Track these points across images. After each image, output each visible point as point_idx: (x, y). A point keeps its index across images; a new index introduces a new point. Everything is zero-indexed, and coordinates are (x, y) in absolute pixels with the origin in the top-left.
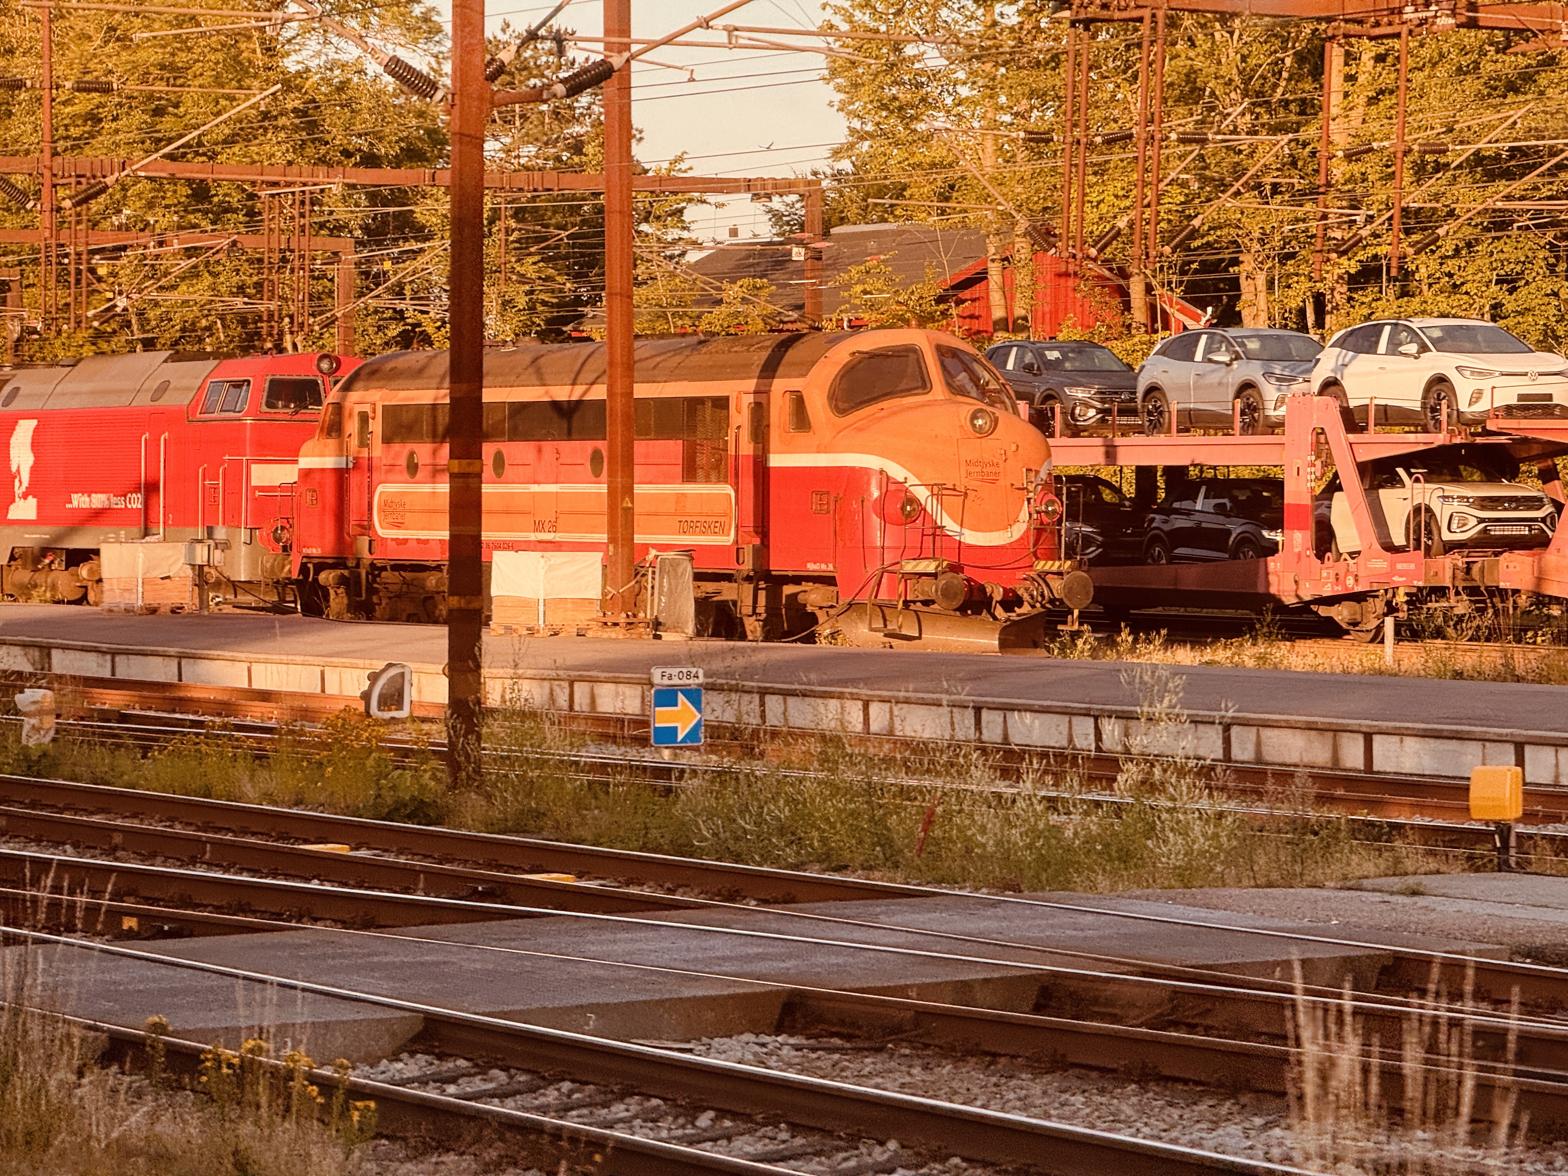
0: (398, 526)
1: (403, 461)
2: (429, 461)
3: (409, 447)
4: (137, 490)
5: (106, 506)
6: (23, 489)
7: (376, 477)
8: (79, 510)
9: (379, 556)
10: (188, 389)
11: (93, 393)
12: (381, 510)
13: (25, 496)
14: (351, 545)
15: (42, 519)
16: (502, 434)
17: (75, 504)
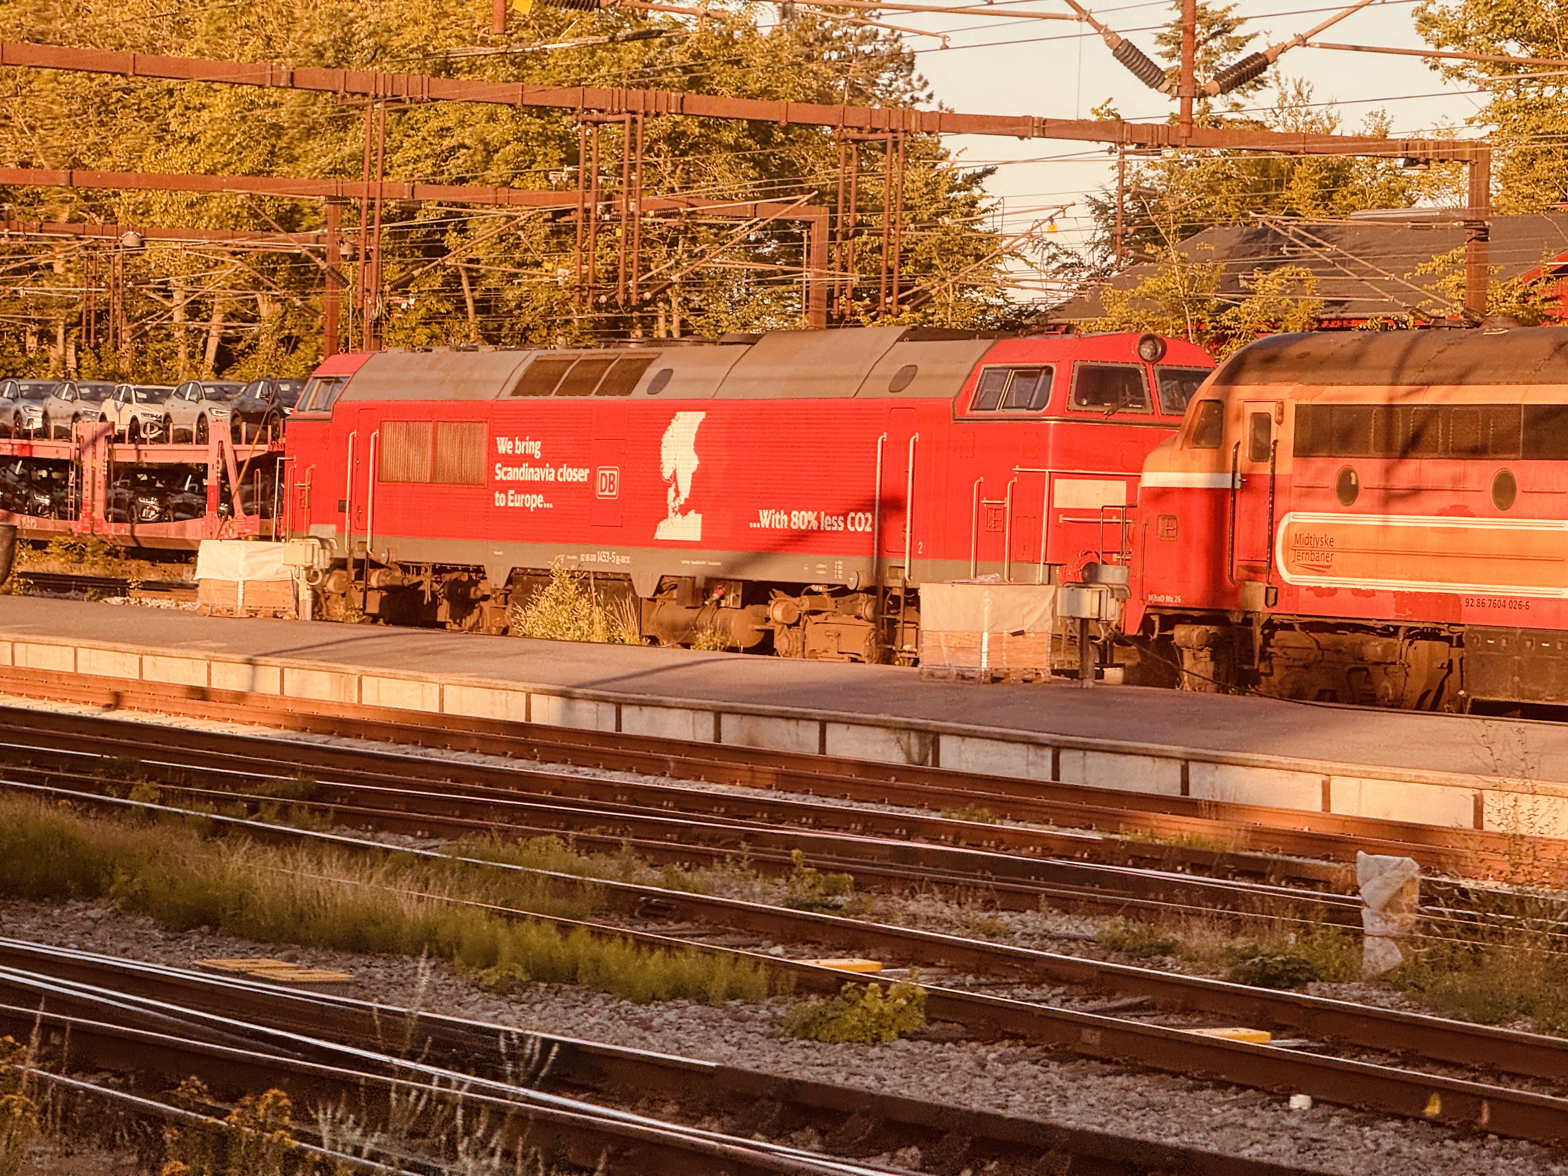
0: (1321, 570)
1: (1331, 481)
2: (1378, 482)
3: (1342, 463)
4: (866, 506)
5: (814, 525)
6: (681, 500)
7: (1279, 502)
8: (770, 530)
9: (1281, 611)
10: (952, 376)
11: (791, 379)
12: (1286, 548)
13: (684, 510)
14: (1235, 593)
15: (707, 542)
16: (1514, 449)
17: (765, 522)
